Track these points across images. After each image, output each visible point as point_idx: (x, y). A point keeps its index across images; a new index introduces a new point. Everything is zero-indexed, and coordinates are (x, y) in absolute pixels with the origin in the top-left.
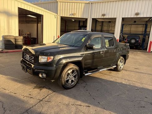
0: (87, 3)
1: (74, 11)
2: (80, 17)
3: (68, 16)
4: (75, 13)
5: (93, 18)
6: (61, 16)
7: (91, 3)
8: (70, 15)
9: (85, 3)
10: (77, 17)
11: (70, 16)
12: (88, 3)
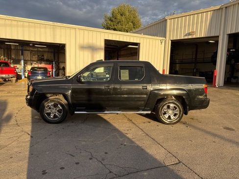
0: (217, 10)
1: (193, 28)
2: (202, 36)
3: (182, 38)
4: (195, 30)
5: (229, 33)
6: (171, 39)
7: (226, 7)
8: (186, 35)
9: (214, 10)
10: (198, 37)
11: (186, 37)
12: (219, 9)
